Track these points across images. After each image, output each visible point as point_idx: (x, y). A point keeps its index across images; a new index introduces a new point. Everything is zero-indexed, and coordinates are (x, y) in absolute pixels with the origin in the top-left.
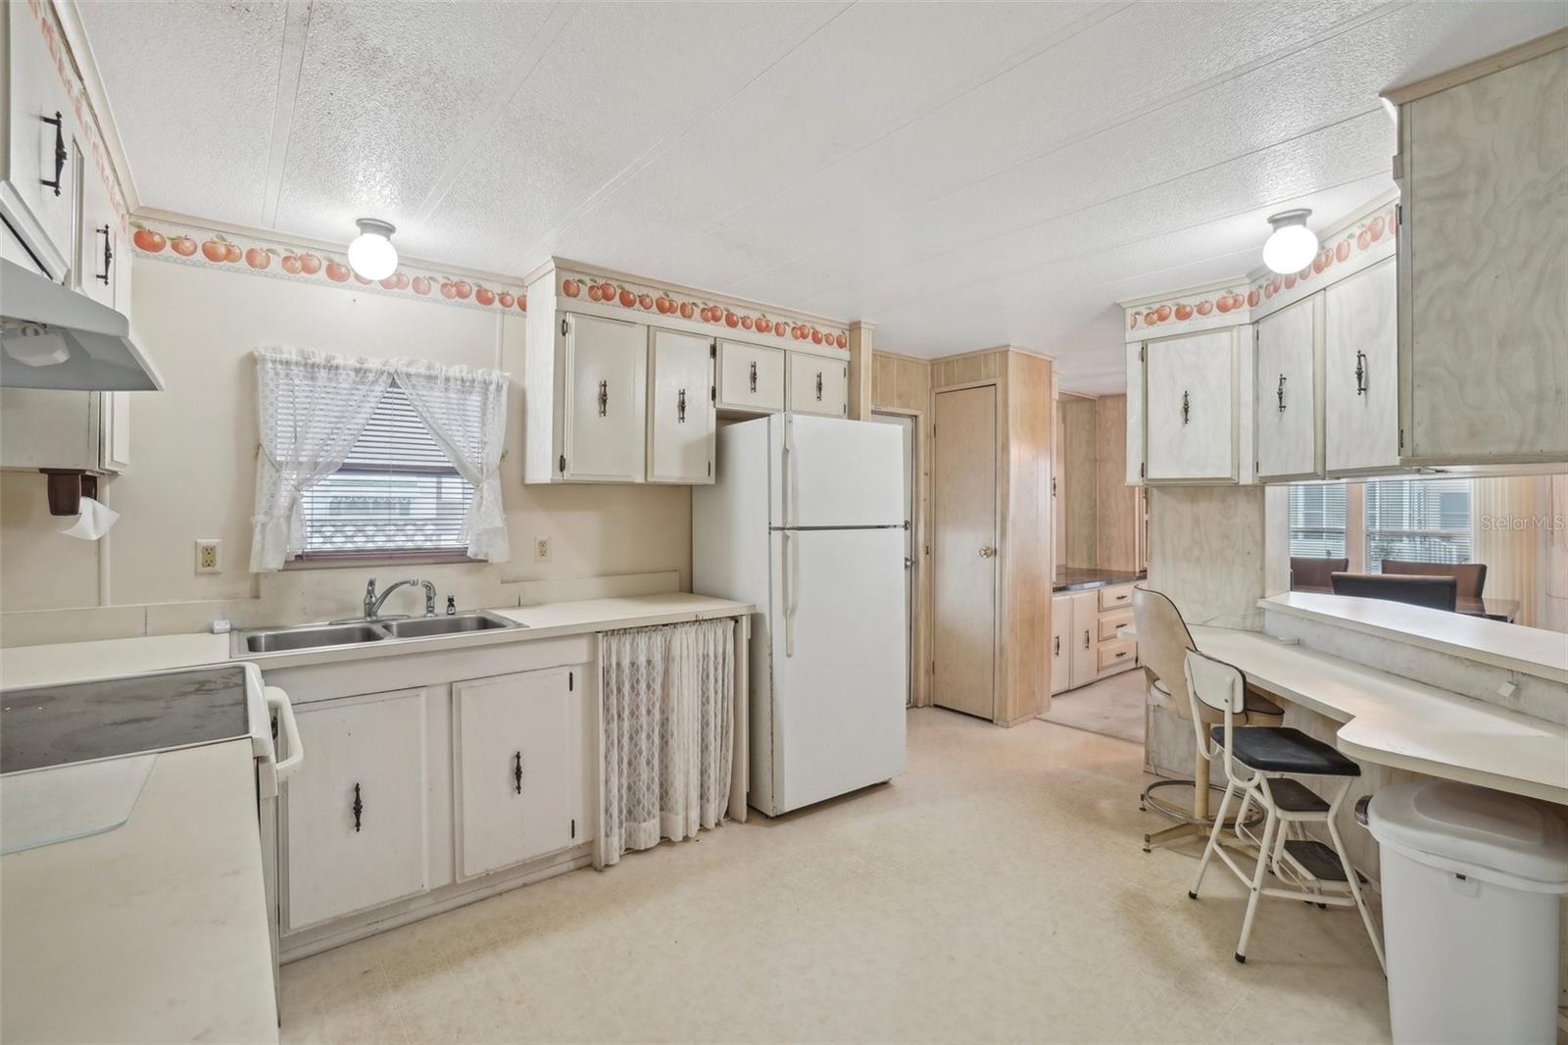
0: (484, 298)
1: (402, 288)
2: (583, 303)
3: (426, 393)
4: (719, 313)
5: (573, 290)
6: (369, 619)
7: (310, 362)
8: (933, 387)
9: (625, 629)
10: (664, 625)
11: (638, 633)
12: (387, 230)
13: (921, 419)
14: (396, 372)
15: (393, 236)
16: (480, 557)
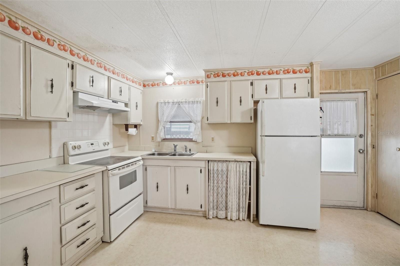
0: (198, 82)
1: (182, 84)
2: (213, 79)
3: (185, 105)
4: (254, 72)
5: (209, 76)
6: (175, 152)
7: (165, 102)
8: (376, 78)
9: (215, 160)
10: (226, 161)
11: (219, 162)
12: (171, 74)
13: (369, 92)
14: (179, 102)
15: (173, 75)
16: (195, 141)
